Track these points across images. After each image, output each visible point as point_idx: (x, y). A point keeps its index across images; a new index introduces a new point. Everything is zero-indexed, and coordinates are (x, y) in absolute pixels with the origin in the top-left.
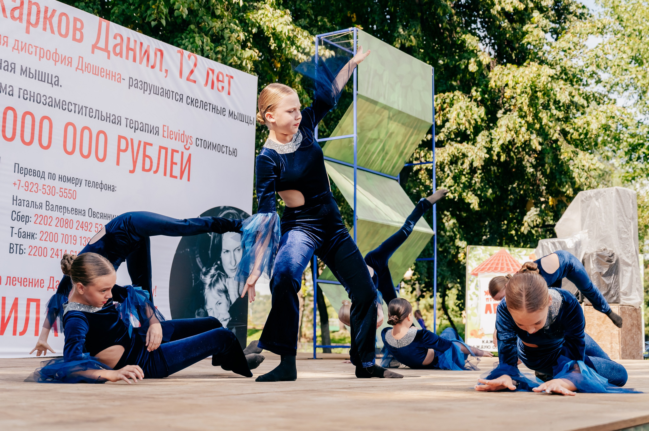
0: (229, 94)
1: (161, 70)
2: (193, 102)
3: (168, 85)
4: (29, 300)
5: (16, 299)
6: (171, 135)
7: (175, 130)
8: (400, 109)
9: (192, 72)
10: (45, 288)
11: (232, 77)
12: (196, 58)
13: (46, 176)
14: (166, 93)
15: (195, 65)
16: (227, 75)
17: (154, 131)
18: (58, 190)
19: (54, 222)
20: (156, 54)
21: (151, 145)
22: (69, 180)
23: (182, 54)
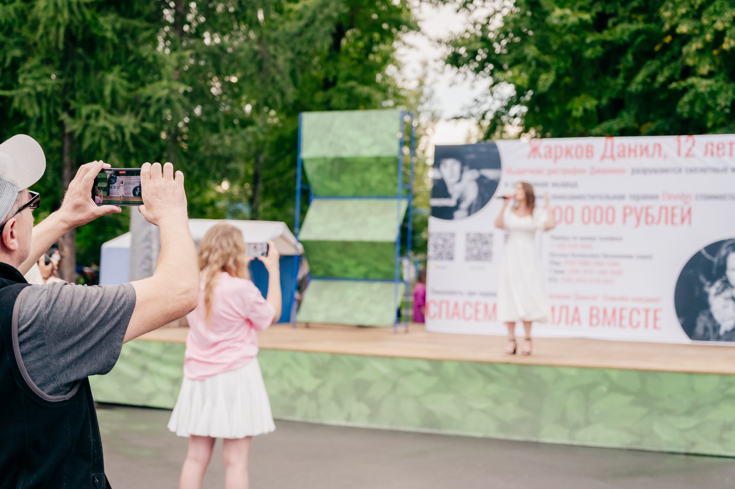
0: (731, 155)
1: (660, 156)
2: (692, 170)
3: (667, 164)
4: (562, 308)
6: (670, 197)
7: (675, 193)
9: (690, 150)
10: (572, 299)
12: (693, 139)
15: (693, 143)
16: (727, 141)
17: (655, 197)
20: (654, 148)
23: (679, 141)
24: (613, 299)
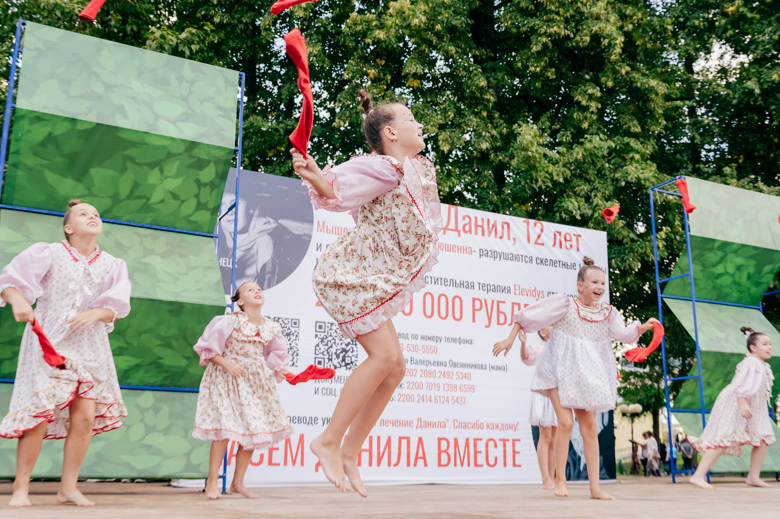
0: (578, 250)
1: (509, 238)
2: (543, 262)
3: (517, 250)
4: (401, 438)
5: (389, 438)
6: (522, 292)
7: (526, 287)
8: (744, 243)
9: (539, 236)
10: (414, 427)
11: (580, 236)
12: (542, 225)
13: (410, 337)
14: (515, 258)
15: (542, 230)
16: (574, 235)
17: (506, 290)
18: (420, 347)
19: (419, 374)
20: (503, 227)
21: (504, 302)
22: (430, 338)
23: (528, 223)
24: (465, 426)
